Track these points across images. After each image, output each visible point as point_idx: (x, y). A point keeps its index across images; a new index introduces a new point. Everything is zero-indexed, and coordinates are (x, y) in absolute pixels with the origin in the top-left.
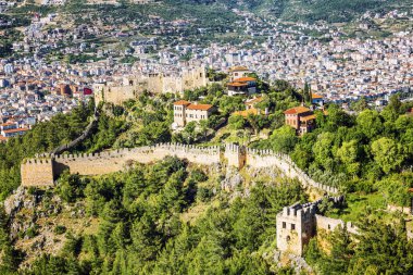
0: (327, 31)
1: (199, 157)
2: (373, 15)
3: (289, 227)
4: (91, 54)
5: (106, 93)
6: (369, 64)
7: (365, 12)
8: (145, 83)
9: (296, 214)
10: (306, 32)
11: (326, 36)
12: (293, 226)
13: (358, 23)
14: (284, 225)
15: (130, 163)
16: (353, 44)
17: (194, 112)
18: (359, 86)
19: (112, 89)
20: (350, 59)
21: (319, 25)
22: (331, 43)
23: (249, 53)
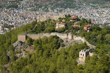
0: (97, 6)
1: (62, 37)
3: (82, 55)
4: (37, 9)
5: (40, 19)
6: (108, 15)
7: (108, 1)
8: (50, 17)
9: (84, 52)
10: (92, 6)
12: (83, 55)
13: (106, 4)
14: (81, 54)
16: (104, 10)
17: (61, 25)
18: (104, 21)
19: (42, 18)
20: (103, 13)
21: (95, 4)
22: (98, 9)
23: (77, 11)
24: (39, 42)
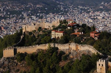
0: (89, 9)
1: (62, 47)
2: (105, 3)
3: (101, 65)
4: (8, 16)
6: (104, 20)
7: (102, 2)
8: (39, 25)
9: (103, 61)
10: (82, 9)
11: (89, 10)
12: (102, 65)
13: (99, 6)
14: (99, 65)
15: (39, 50)
18: (101, 27)
19: (29, 27)
21: (86, 7)
22: (90, 13)
23: (62, 16)
24: (33, 57)
